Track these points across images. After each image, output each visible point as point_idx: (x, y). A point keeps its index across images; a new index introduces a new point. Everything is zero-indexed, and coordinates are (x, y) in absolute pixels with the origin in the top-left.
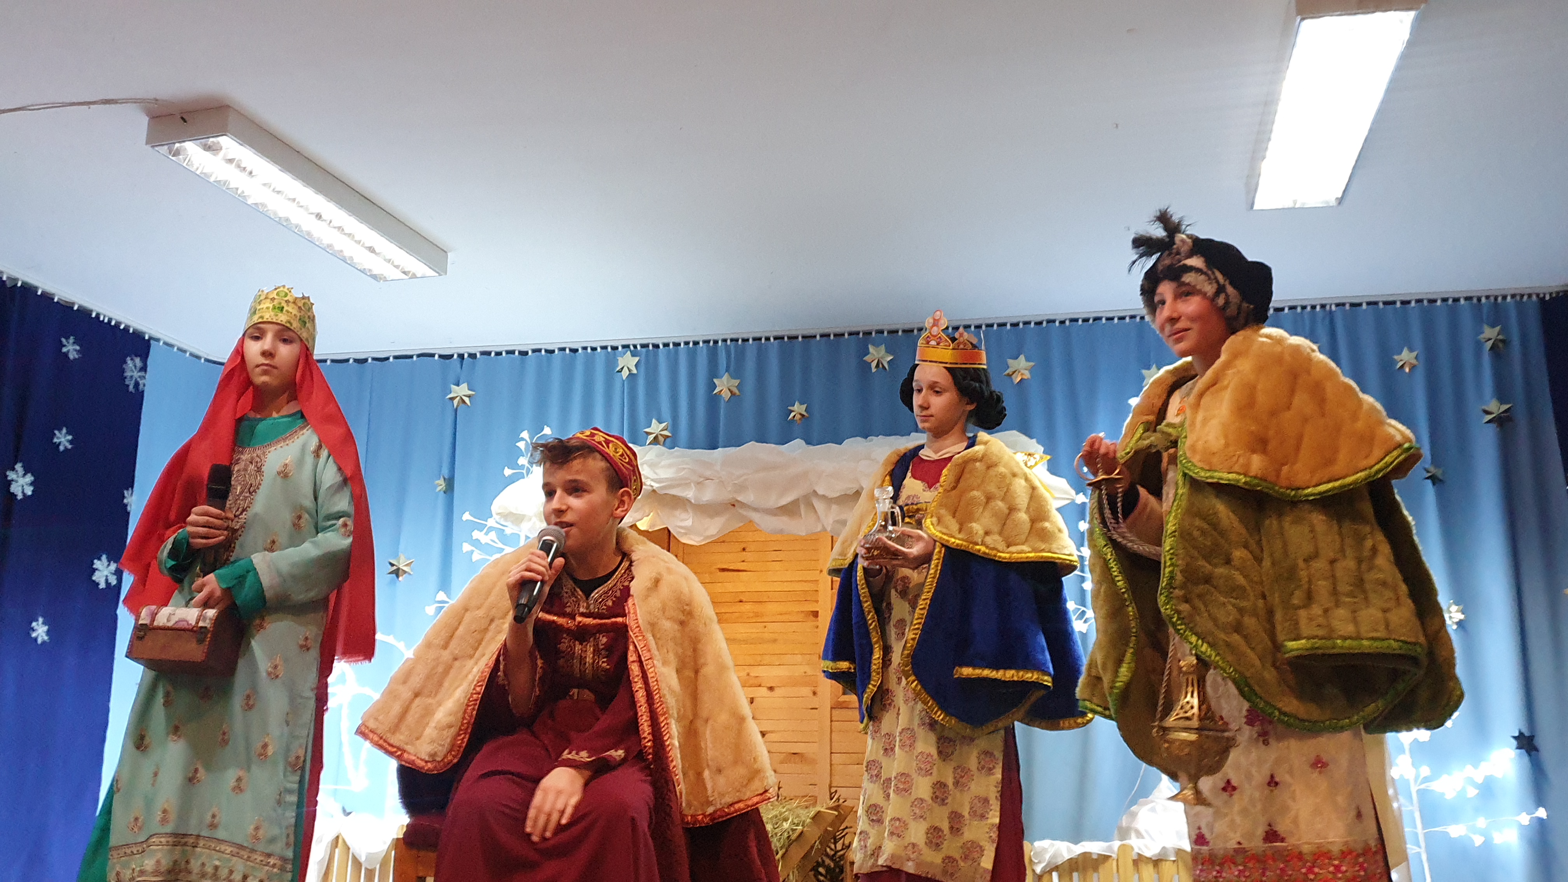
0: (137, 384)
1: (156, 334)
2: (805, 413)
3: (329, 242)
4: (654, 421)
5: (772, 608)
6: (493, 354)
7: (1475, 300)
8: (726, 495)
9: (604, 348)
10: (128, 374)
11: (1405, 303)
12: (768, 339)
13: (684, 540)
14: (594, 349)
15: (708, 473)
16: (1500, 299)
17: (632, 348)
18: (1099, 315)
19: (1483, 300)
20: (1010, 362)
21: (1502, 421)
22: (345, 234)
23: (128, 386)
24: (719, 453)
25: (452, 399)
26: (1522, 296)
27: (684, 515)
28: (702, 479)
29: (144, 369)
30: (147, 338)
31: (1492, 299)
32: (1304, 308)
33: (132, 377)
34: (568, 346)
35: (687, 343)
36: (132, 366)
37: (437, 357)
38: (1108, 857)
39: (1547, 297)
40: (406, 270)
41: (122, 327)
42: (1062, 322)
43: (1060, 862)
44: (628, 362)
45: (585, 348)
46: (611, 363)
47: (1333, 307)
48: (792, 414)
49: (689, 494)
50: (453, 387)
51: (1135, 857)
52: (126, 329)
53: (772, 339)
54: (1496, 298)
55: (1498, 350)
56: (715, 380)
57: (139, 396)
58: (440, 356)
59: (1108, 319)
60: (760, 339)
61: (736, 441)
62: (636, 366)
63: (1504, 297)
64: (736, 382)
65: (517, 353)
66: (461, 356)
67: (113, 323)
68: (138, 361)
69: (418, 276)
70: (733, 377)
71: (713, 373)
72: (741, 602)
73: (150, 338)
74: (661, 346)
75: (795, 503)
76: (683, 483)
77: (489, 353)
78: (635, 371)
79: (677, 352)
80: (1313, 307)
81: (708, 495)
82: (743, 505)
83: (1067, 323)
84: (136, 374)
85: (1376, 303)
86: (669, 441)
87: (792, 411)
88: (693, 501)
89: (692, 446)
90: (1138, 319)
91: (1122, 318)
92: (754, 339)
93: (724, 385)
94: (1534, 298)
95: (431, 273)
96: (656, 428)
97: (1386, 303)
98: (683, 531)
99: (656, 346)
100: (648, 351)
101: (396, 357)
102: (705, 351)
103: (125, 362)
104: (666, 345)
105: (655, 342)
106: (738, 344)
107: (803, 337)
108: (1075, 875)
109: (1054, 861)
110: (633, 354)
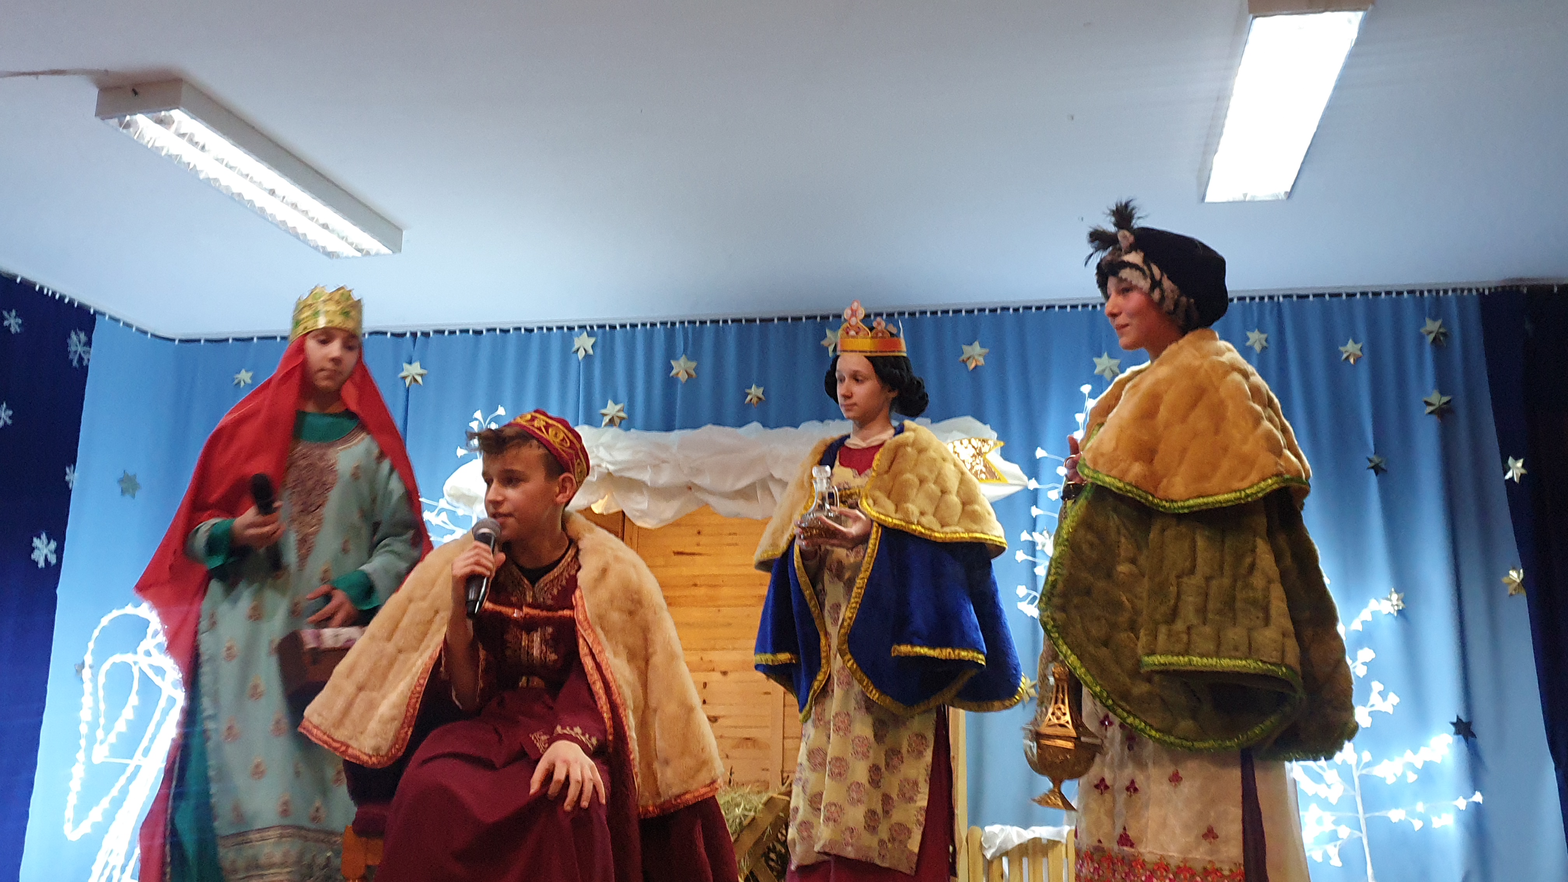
0: (81, 359)
1: (101, 309)
2: (761, 396)
3: (283, 219)
4: (610, 402)
5: (725, 591)
6: (446, 333)
7: (1418, 294)
8: (682, 479)
9: (560, 328)
10: (73, 348)
11: (1351, 295)
12: (725, 322)
13: (639, 523)
14: (550, 329)
15: (664, 456)
16: (1441, 293)
17: (588, 328)
18: (1053, 303)
19: (1426, 294)
20: (966, 348)
21: (1443, 413)
22: (299, 211)
23: (72, 361)
24: (676, 436)
25: (404, 378)
26: (1462, 290)
27: (639, 498)
28: (657, 462)
29: (89, 343)
30: (92, 312)
31: (1434, 293)
32: (1252, 299)
33: (76, 352)
34: (523, 326)
35: (644, 325)
36: (76, 340)
37: (389, 335)
38: (1059, 842)
39: (1487, 292)
40: (360, 247)
41: (66, 301)
42: (1016, 310)
43: (1009, 847)
44: (584, 343)
45: (541, 328)
46: (567, 343)
47: (1281, 299)
48: (749, 398)
49: (646, 476)
50: (406, 366)
52: (71, 302)
53: (730, 322)
54: (1438, 292)
55: (1440, 342)
56: (673, 363)
57: (83, 371)
58: (393, 335)
59: (1061, 307)
60: (718, 322)
61: (694, 424)
62: (593, 346)
63: (1446, 292)
64: (693, 364)
65: (471, 332)
66: (414, 335)
67: (57, 297)
68: (82, 336)
69: (373, 252)
70: (689, 359)
71: (670, 354)
72: (695, 585)
73: (95, 312)
74: (618, 327)
75: (752, 487)
76: (640, 466)
77: (442, 332)
78: (591, 352)
79: (634, 333)
80: (1262, 298)
81: (664, 478)
82: (700, 488)
83: (1021, 310)
84: (80, 349)
85: (1323, 295)
86: (625, 423)
87: (748, 394)
88: (649, 484)
89: (648, 427)
90: (1090, 308)
91: (1074, 307)
92: (712, 322)
93: (681, 367)
94: (1474, 292)
95: (384, 250)
96: (612, 409)
97: (1331, 295)
98: (638, 514)
99: (613, 327)
100: (604, 333)
102: (662, 333)
103: (70, 337)
104: (623, 326)
105: (613, 323)
106: (696, 327)
107: (761, 320)
108: (1025, 861)
109: (1004, 846)
110: (589, 335)
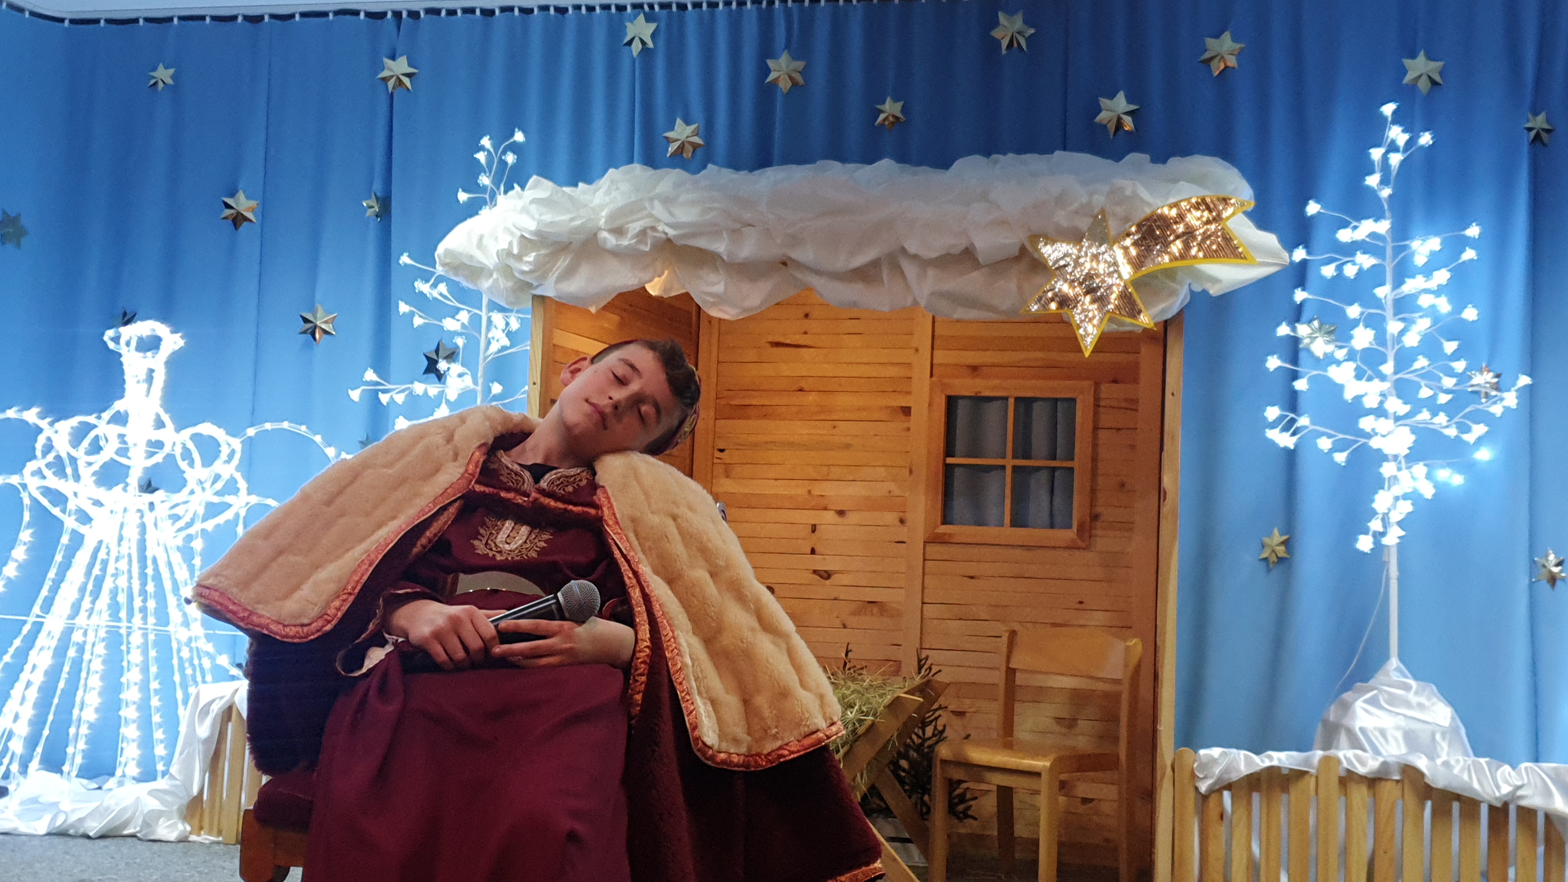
2: (900, 115)
4: (679, 121)
5: (846, 400)
6: (443, 13)
9: (606, 7)
12: (848, 1)
13: (714, 313)
14: (591, 9)
15: (747, 216)
17: (646, 8)
20: (1210, 42)
24: (770, 177)
25: (385, 80)
27: (712, 277)
28: (738, 226)
34: (552, 3)
35: (728, 4)
37: (362, 15)
38: (1306, 773)
43: (1234, 777)
44: (640, 31)
45: (577, 7)
46: (616, 30)
48: (882, 117)
49: (720, 246)
50: (388, 62)
51: (1343, 774)
53: (854, 2)
56: (771, 63)
58: (368, 14)
60: (836, 1)
61: (801, 154)
62: (654, 36)
64: (800, 64)
65: (478, 12)
66: (397, 14)
70: (795, 58)
71: (766, 51)
72: (801, 390)
74: (690, 7)
75: (874, 264)
76: (712, 230)
77: (437, 12)
78: (651, 45)
79: (713, 16)
81: (748, 249)
82: (799, 265)
86: (699, 157)
87: (880, 111)
88: (725, 258)
92: (828, 1)
93: (782, 70)
96: (681, 130)
98: (711, 300)
99: (682, 7)
100: (670, 16)
101: (303, 15)
102: (754, 15)
104: (697, 5)
106: (804, 7)
108: (1256, 797)
109: (1226, 776)
110: (649, 19)
